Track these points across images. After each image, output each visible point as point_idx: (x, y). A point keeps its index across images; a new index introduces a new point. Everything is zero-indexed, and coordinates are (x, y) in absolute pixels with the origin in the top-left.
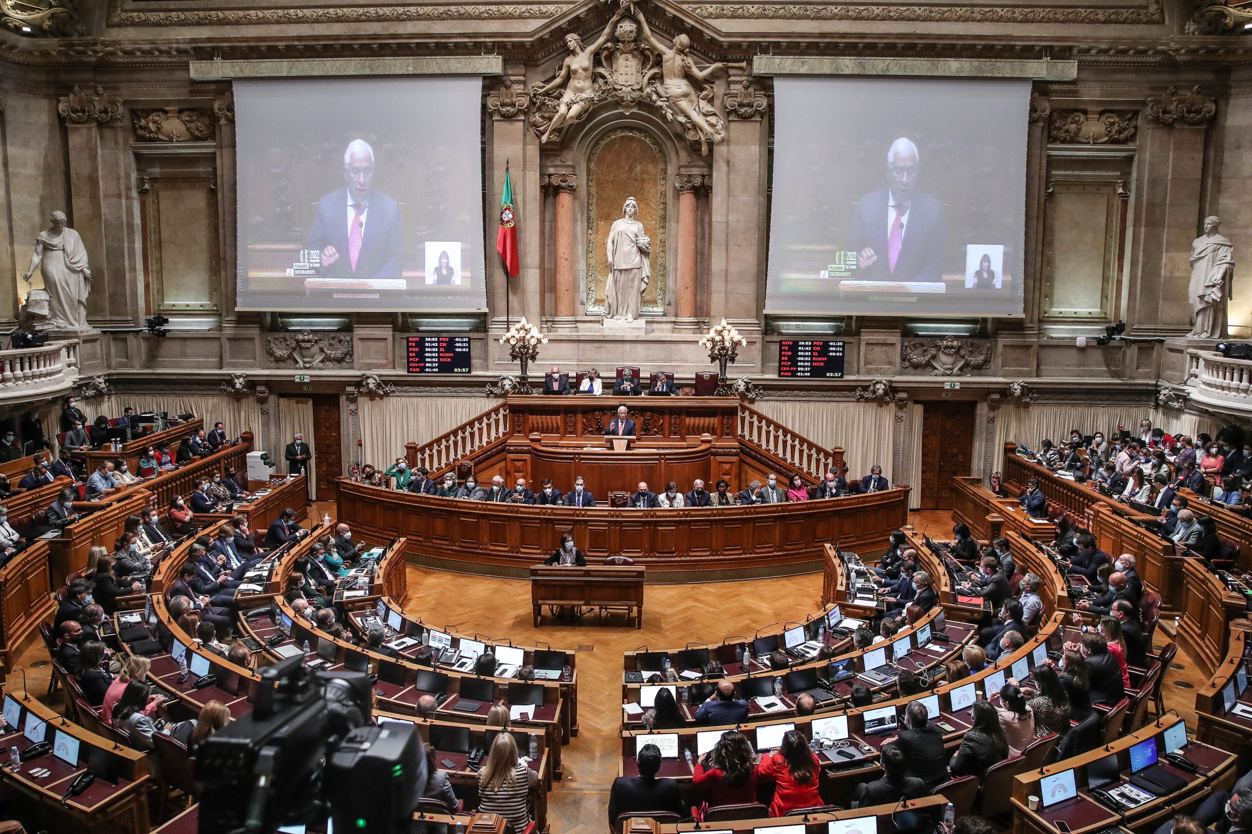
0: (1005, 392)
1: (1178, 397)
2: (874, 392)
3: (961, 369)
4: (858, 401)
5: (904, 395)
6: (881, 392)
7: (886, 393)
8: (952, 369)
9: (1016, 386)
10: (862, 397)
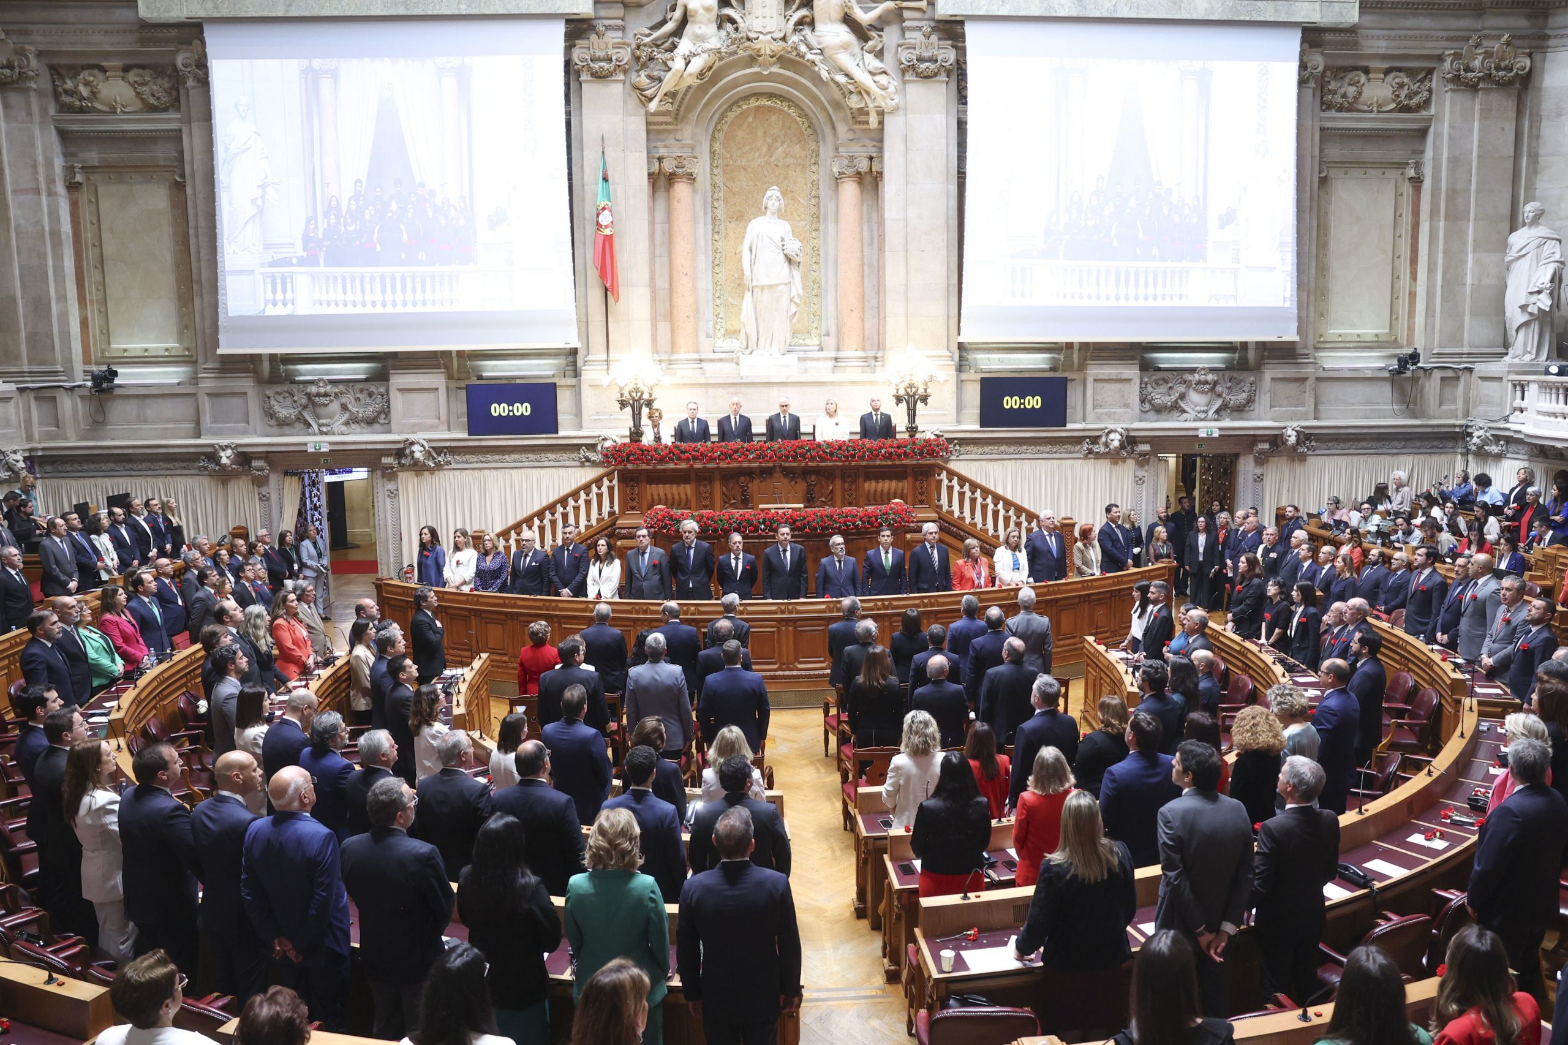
0: (1276, 440)
1: (1497, 439)
2: (1106, 445)
3: (1217, 412)
4: (1086, 457)
5: (1146, 447)
6: (1116, 443)
7: (1122, 446)
8: (1206, 412)
9: (1290, 432)
10: (1090, 452)
